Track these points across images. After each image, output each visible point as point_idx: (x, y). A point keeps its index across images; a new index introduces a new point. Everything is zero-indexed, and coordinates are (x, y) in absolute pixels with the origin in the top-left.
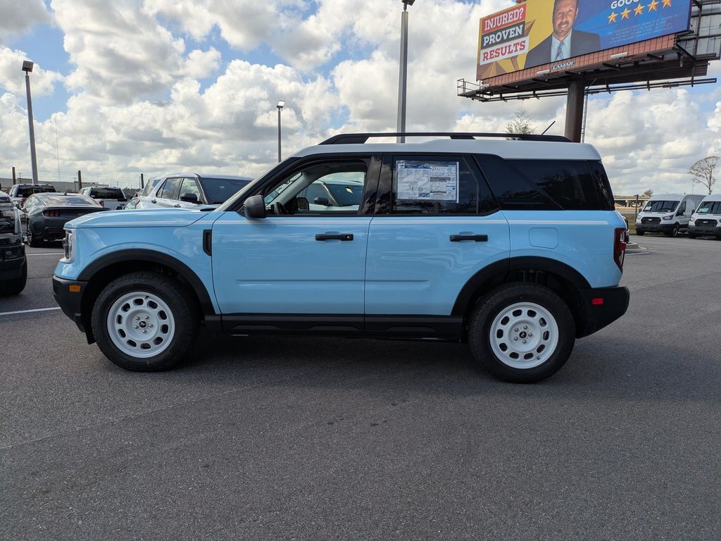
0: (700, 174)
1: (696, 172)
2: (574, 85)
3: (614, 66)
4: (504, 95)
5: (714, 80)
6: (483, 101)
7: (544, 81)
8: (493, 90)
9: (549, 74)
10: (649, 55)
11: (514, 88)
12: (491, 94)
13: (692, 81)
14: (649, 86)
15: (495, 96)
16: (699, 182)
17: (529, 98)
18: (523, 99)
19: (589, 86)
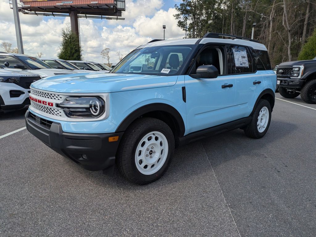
0: (104, 55)
1: (103, 54)
2: (72, 13)
3: (91, 7)
4: (36, 12)
5: (124, 19)
6: (24, 13)
7: (59, 9)
8: (31, 9)
9: (62, 5)
10: (106, 5)
11: (44, 9)
12: (31, 10)
13: (117, 18)
14: (102, 18)
15: (32, 12)
16: (105, 58)
17: (49, 15)
18: (46, 15)
19: (79, 14)
